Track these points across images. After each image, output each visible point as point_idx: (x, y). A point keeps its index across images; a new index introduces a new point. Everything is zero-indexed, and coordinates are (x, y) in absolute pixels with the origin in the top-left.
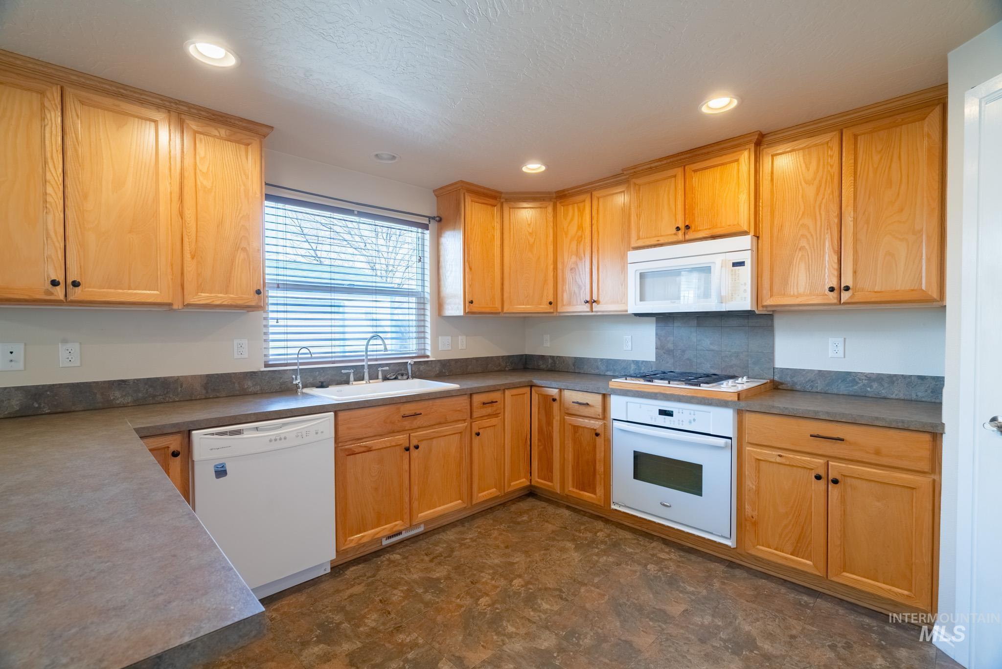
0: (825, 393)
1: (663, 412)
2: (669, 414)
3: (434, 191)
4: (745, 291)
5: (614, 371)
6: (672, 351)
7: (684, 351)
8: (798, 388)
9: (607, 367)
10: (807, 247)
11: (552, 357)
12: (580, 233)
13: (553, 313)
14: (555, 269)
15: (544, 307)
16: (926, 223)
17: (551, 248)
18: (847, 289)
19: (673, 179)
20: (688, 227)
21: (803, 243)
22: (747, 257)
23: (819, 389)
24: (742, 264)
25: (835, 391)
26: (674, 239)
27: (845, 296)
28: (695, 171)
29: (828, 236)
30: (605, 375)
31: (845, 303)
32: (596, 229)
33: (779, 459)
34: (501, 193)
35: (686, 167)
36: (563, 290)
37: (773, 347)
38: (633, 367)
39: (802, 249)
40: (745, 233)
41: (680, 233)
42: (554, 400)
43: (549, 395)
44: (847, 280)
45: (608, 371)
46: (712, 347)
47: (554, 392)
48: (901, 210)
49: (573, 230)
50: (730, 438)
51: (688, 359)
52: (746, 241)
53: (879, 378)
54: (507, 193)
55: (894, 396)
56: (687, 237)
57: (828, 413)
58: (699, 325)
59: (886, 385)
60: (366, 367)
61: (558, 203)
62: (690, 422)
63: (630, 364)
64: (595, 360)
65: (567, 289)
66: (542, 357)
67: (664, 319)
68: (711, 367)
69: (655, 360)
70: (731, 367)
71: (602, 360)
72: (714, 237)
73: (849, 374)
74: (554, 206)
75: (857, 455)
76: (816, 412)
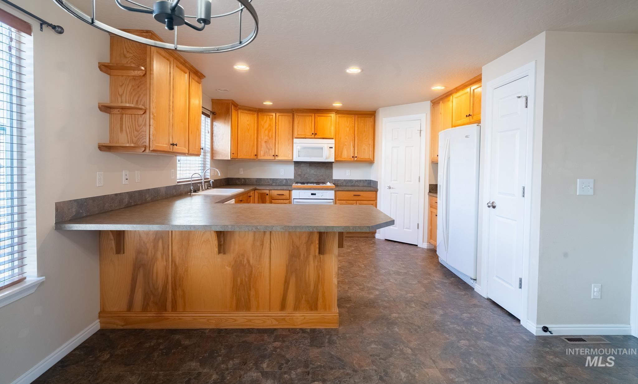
0: (346, 186)
1: (312, 194)
2: (315, 194)
3: (212, 100)
4: (333, 156)
5: (276, 183)
6: (300, 175)
7: (305, 175)
8: (339, 185)
9: (273, 182)
10: (347, 145)
11: (244, 179)
12: (270, 128)
13: (255, 159)
14: (257, 141)
15: (253, 157)
16: (371, 143)
17: (256, 132)
18: (356, 157)
19: (311, 117)
20: (316, 134)
21: (346, 143)
22: (333, 146)
23: (344, 185)
24: (331, 148)
25: (348, 185)
26: (311, 137)
27: (355, 159)
28: (318, 116)
29: (352, 142)
30: (272, 185)
31: (355, 161)
32: (278, 128)
33: (345, 203)
34: (238, 105)
35: (315, 114)
36: (260, 150)
37: (332, 173)
38: (284, 181)
39: (346, 145)
40: (332, 139)
41: (313, 135)
42: (267, 194)
43: (264, 193)
44: (356, 155)
45: (273, 183)
46: (314, 173)
47: (267, 192)
48: (367, 139)
49: (266, 126)
50: (333, 199)
51: (306, 178)
52: (333, 141)
53: (357, 181)
54: (240, 106)
55: (361, 185)
56: (315, 137)
57: (357, 189)
58: (310, 166)
59: (359, 183)
60: (203, 183)
61: (259, 113)
62: (321, 196)
63: (283, 180)
64: (267, 179)
65: (263, 150)
66: (238, 179)
67: (297, 163)
68: (314, 180)
69: (293, 178)
70: (320, 179)
71: (270, 179)
72: (323, 138)
73: (351, 180)
74: (257, 114)
75: (363, 199)
76: (355, 189)
